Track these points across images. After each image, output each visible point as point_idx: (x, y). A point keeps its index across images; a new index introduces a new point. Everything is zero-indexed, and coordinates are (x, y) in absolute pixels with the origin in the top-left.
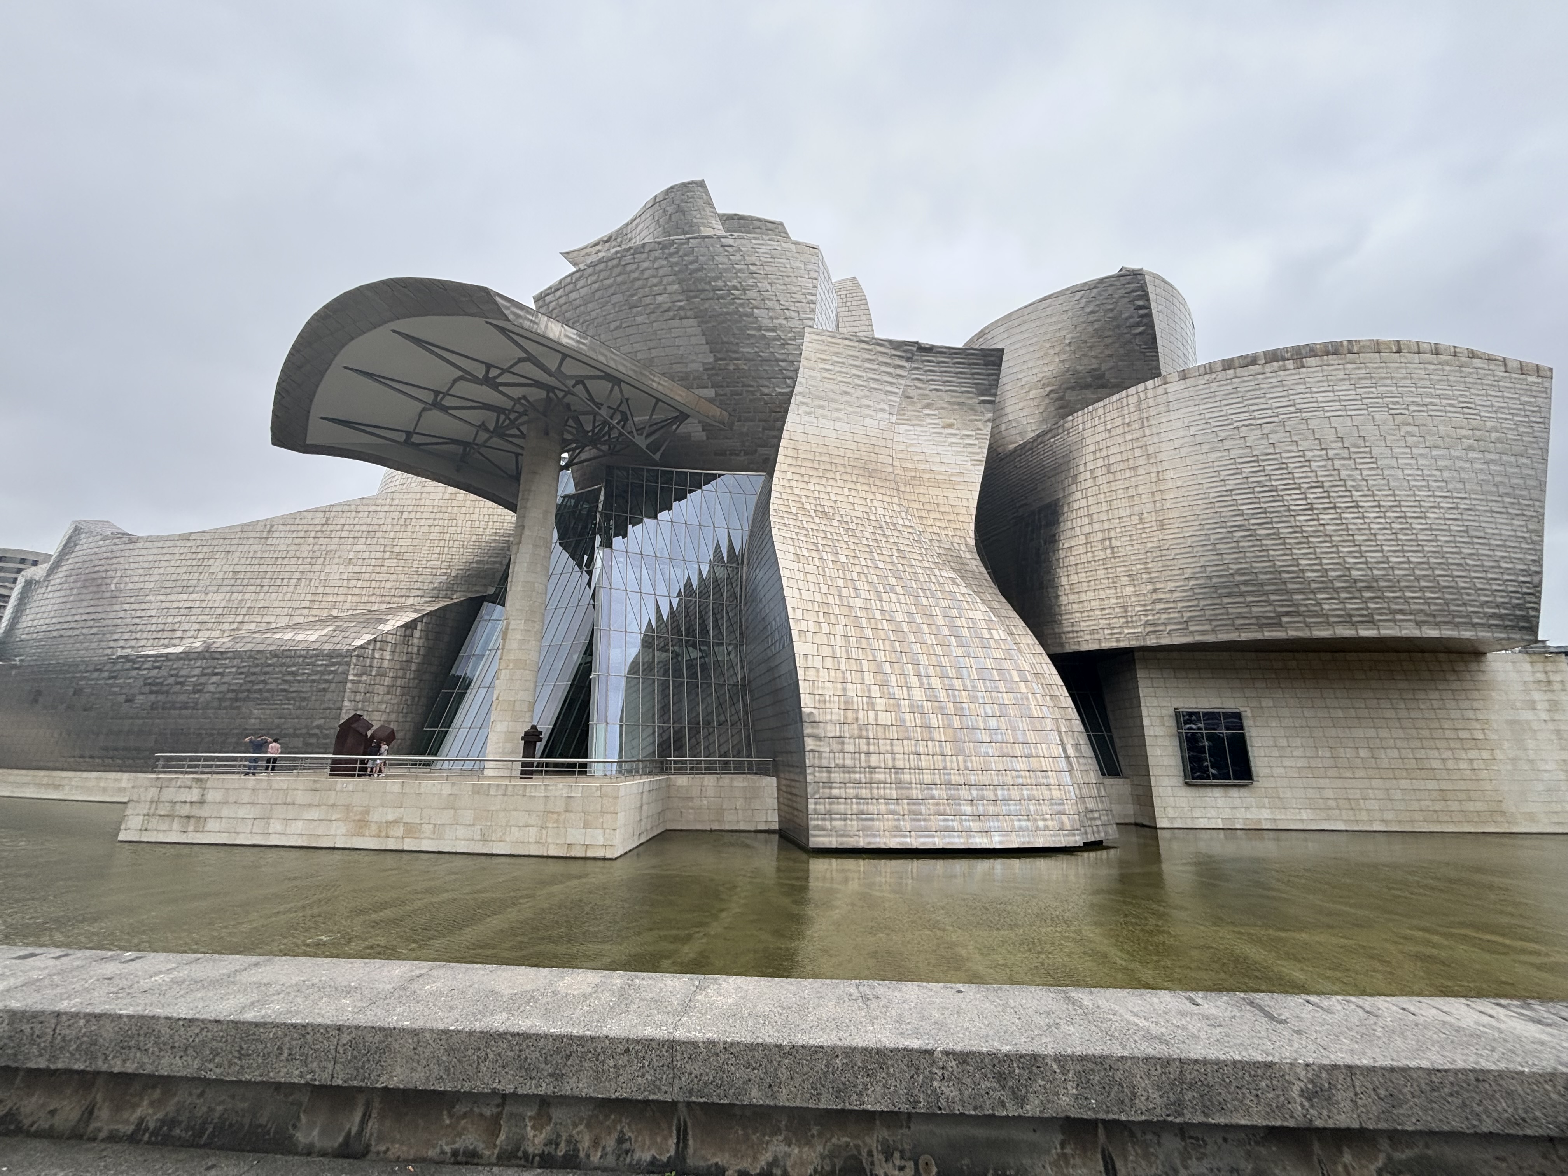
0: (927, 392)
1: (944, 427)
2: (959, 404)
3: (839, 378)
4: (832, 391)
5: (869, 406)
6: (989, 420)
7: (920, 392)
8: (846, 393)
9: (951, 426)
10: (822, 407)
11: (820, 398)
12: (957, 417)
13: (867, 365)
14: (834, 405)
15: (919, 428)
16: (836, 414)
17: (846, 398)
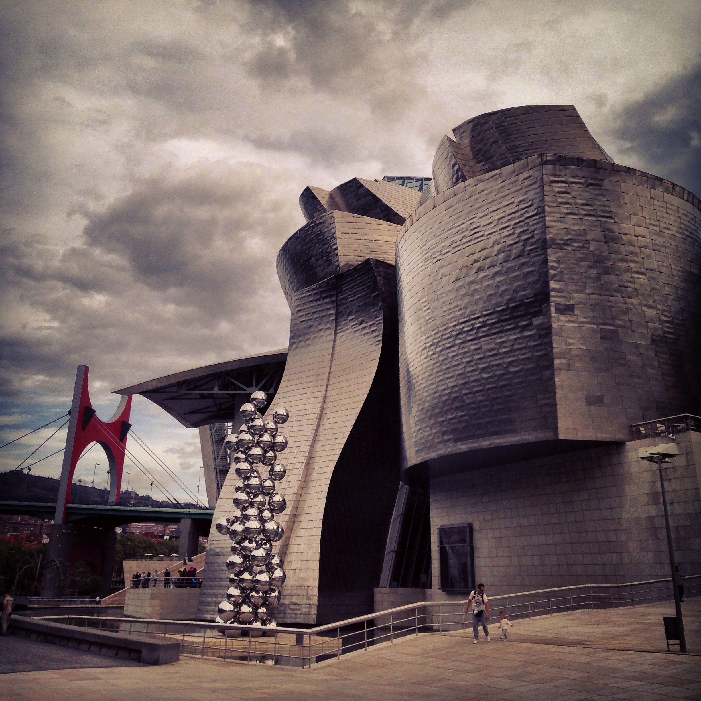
0: (348, 305)
1: (359, 325)
2: (364, 304)
3: (307, 319)
4: (305, 328)
5: (321, 330)
6: (380, 308)
7: (345, 306)
8: (311, 326)
9: (362, 322)
10: (301, 341)
11: (300, 336)
12: (364, 315)
13: (319, 303)
14: (307, 337)
15: (348, 332)
16: (309, 342)
17: (312, 329)
